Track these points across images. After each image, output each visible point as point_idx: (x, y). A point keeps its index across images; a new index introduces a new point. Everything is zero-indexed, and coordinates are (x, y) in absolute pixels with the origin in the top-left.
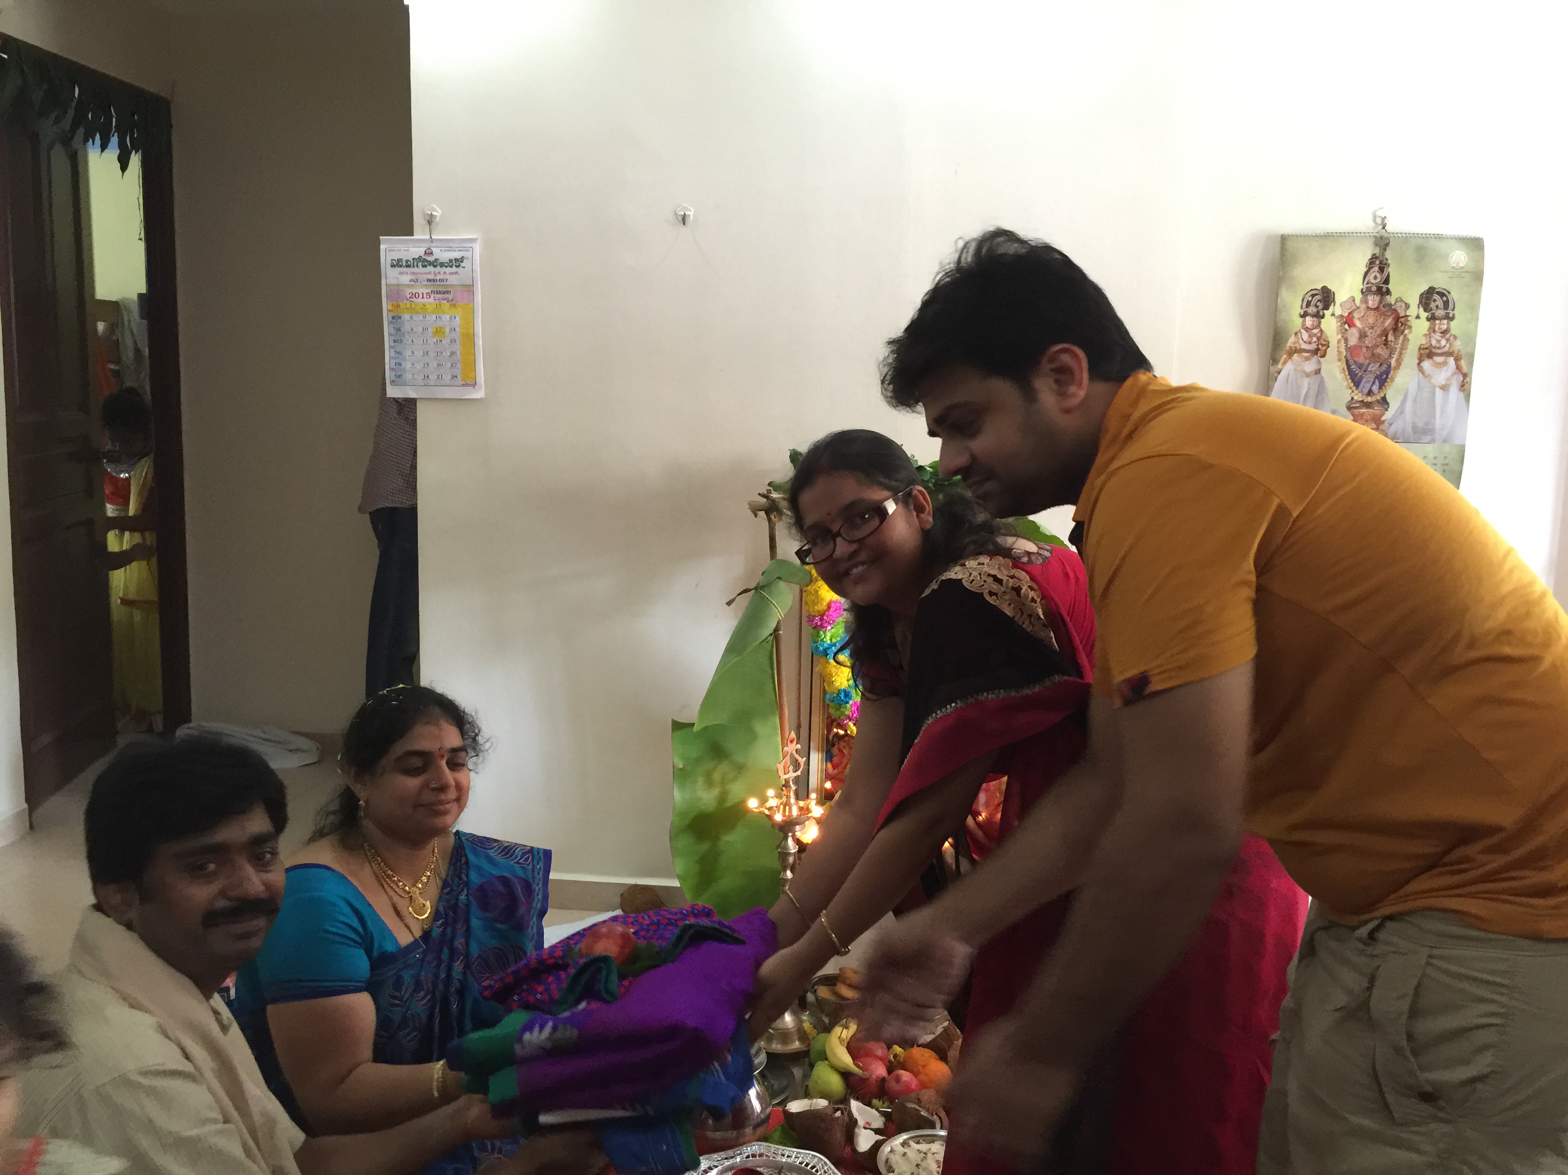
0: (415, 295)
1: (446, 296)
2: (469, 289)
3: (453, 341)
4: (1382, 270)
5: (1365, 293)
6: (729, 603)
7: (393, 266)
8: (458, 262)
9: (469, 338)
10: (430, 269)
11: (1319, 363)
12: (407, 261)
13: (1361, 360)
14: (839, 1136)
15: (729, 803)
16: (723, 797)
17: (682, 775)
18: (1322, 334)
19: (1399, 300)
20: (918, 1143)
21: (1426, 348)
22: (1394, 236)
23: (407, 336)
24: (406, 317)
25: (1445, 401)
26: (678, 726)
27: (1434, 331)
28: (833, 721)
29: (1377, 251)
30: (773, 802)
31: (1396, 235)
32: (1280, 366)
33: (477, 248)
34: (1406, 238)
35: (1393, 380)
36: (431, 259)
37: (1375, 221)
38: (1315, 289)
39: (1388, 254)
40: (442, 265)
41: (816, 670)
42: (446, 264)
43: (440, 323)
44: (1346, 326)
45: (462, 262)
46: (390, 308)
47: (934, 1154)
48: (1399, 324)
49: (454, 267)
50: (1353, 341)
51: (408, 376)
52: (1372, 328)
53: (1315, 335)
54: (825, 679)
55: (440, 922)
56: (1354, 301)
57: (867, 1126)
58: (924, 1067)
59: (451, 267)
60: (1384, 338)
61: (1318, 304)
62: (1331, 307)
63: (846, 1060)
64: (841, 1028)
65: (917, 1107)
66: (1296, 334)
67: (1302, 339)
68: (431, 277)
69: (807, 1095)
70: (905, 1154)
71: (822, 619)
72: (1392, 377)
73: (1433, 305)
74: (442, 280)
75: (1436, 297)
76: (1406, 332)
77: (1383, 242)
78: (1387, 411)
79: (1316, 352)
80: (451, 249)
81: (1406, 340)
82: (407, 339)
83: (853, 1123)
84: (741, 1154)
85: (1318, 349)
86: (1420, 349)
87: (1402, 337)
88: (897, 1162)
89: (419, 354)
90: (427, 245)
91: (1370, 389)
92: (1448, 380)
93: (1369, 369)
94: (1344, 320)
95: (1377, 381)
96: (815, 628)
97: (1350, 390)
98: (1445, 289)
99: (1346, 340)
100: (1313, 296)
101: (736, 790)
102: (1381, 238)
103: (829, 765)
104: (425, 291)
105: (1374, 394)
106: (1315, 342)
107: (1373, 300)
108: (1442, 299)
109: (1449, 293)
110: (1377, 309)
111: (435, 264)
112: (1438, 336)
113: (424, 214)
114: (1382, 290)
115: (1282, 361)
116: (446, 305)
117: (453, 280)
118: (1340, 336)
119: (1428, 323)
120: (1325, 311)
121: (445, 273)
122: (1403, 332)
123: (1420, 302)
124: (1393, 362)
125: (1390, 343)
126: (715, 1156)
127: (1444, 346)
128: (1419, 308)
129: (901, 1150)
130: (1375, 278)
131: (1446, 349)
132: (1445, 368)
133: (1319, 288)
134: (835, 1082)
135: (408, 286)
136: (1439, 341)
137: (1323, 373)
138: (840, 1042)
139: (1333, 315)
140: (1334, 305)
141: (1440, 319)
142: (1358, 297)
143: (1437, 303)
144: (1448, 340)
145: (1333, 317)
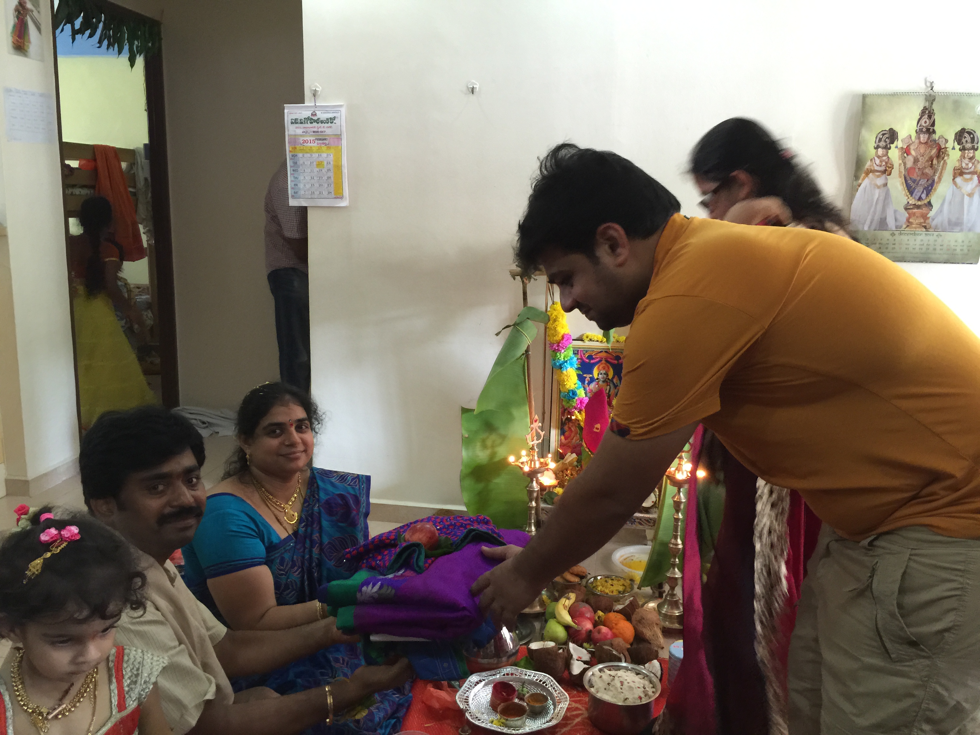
0: (305, 141)
1: (324, 141)
2: (338, 137)
3: (329, 170)
4: (930, 117)
5: (919, 132)
6: (497, 334)
7: (292, 123)
8: (331, 120)
9: (338, 168)
10: (315, 124)
11: (886, 179)
12: (301, 120)
13: (915, 177)
14: (560, 664)
15: (497, 459)
16: (493, 455)
17: (467, 442)
18: (888, 160)
19: (941, 137)
20: (610, 670)
21: (959, 169)
22: (939, 95)
23: (301, 167)
24: (300, 155)
25: (970, 204)
26: (465, 411)
27: (964, 158)
28: (565, 410)
29: (927, 104)
30: (524, 459)
31: (940, 94)
32: (860, 181)
33: (343, 110)
34: (946, 96)
35: (935, 189)
36: (315, 118)
37: (926, 84)
38: (885, 130)
39: (935, 106)
40: (322, 122)
41: (555, 377)
42: (325, 122)
43: (321, 159)
44: (905, 155)
45: (334, 120)
46: (291, 149)
47: (619, 677)
48: (941, 153)
49: (329, 123)
50: (910, 164)
51: (302, 192)
52: (923, 156)
53: (884, 161)
54: (561, 383)
55: (303, 524)
56: (911, 137)
57: (579, 659)
58: (616, 624)
59: (328, 123)
60: (930, 162)
61: (887, 140)
62: (895, 142)
63: (568, 619)
64: (565, 599)
65: (611, 649)
66: (871, 160)
67: (876, 164)
68: (315, 130)
69: (542, 638)
70: (601, 677)
71: (558, 346)
72: (935, 188)
73: (964, 140)
74: (322, 132)
75: (966, 135)
76: (946, 158)
77: (931, 98)
78: (931, 211)
79: (884, 172)
80: (327, 112)
81: (945, 163)
82: (300, 169)
83: (570, 657)
84: (500, 673)
85: (886, 170)
86: (954, 169)
87: (942, 162)
88: (596, 681)
89: (308, 178)
90: (313, 110)
91: (920, 196)
92: (973, 190)
93: (920, 183)
94: (904, 150)
95: (925, 192)
96: (553, 351)
97: (907, 197)
98: (972, 130)
99: (905, 164)
100: (883, 135)
101: (501, 451)
102: (930, 95)
103: (563, 437)
104: (312, 138)
105: (922, 199)
106: (884, 165)
107: (924, 137)
108: (970, 136)
109: (975, 132)
110: (926, 143)
111: (317, 121)
112: (966, 161)
113: (311, 90)
114: (930, 131)
115: (862, 177)
116: (324, 148)
117: (328, 131)
118: (901, 161)
119: (961, 152)
120: (891, 145)
121: (324, 127)
122: (943, 158)
123: (955, 138)
124: (936, 178)
125: (934, 166)
126: (484, 674)
127: (971, 168)
128: (954, 142)
129: (598, 674)
130: (926, 122)
131: (972, 170)
132: (971, 182)
133: (888, 129)
134: (561, 633)
135: (301, 135)
136: (967, 164)
137: (889, 185)
138: (564, 608)
139: (896, 147)
140: (897, 141)
141: (969, 150)
142: (914, 135)
143: (966, 139)
144: (973, 164)
145: (897, 149)
